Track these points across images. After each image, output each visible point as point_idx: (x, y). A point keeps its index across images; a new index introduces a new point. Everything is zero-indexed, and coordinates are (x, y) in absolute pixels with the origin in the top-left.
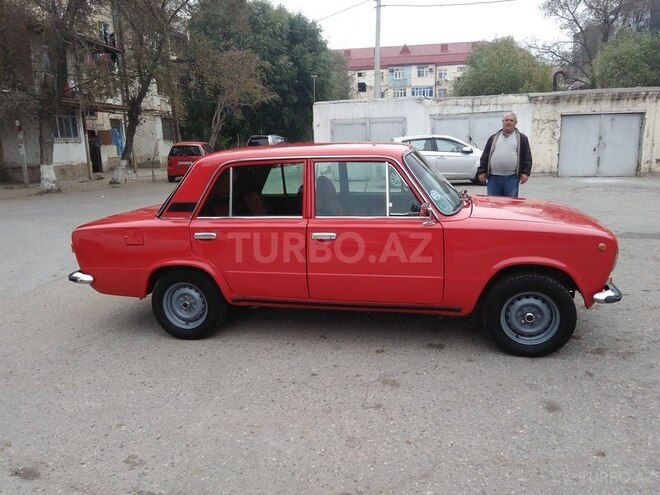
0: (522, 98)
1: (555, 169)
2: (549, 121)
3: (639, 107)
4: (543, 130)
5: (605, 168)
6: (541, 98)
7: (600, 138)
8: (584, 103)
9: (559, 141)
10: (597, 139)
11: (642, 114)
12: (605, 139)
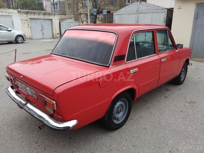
0: (16, 11)
1: (31, 37)
2: (26, 20)
3: (51, 17)
4: (25, 23)
5: (45, 36)
6: (22, 12)
7: (42, 27)
8: (36, 15)
9: (30, 27)
10: (41, 27)
11: (51, 20)
12: (43, 27)
